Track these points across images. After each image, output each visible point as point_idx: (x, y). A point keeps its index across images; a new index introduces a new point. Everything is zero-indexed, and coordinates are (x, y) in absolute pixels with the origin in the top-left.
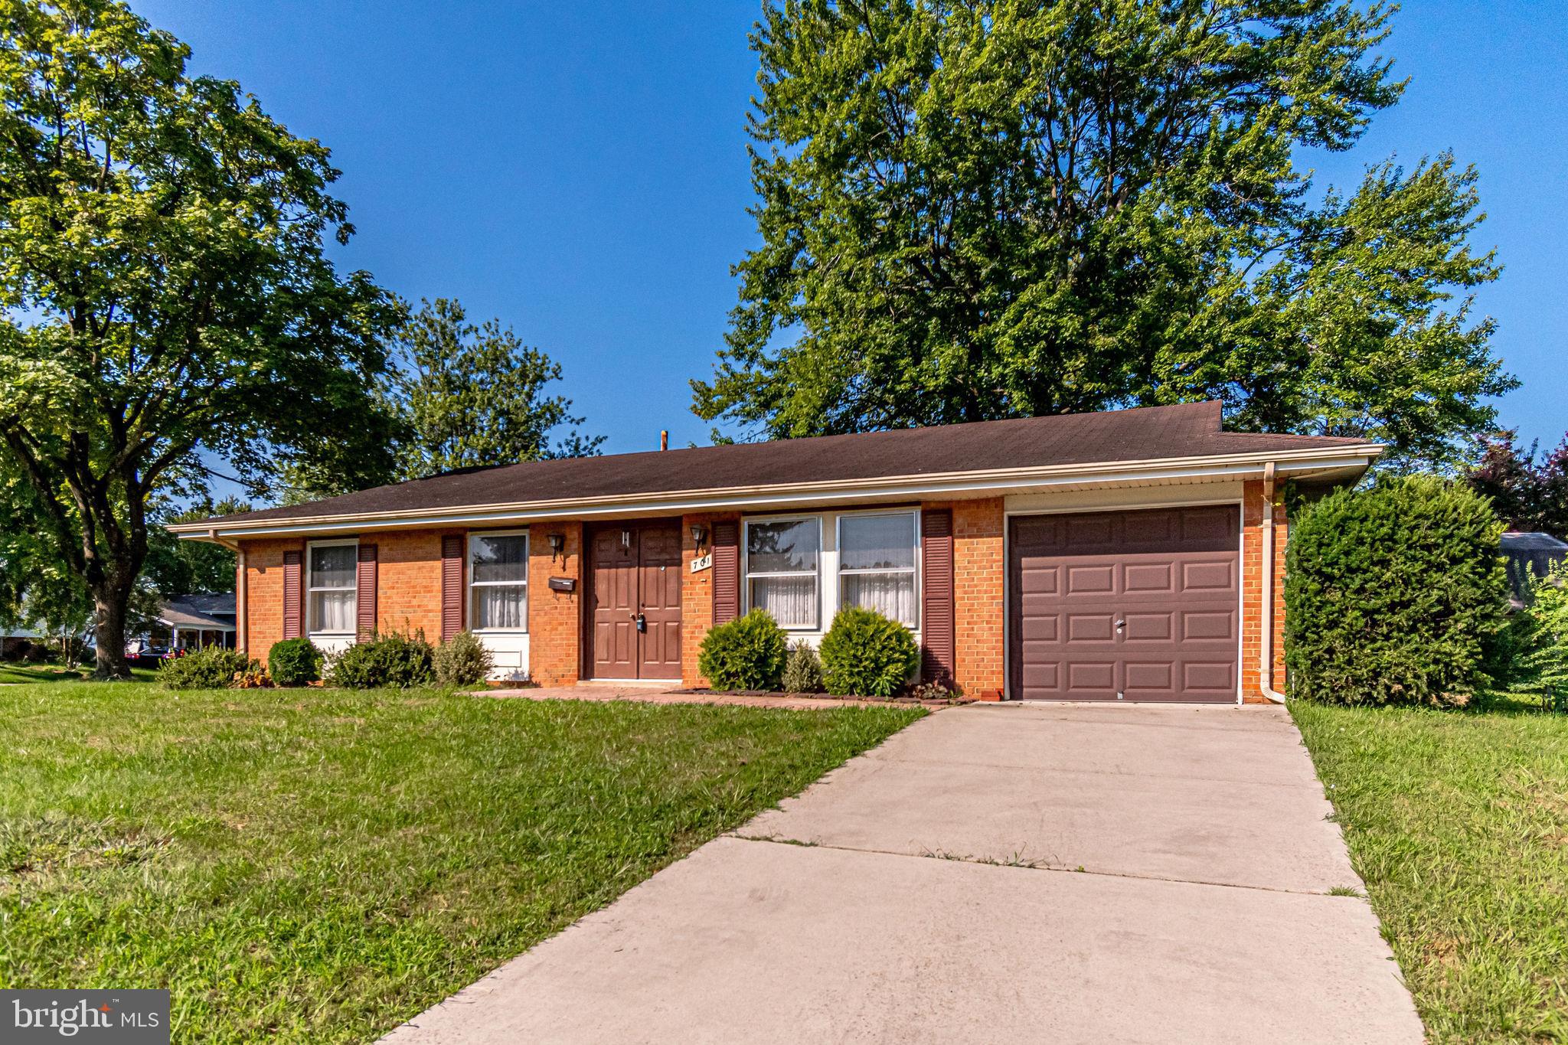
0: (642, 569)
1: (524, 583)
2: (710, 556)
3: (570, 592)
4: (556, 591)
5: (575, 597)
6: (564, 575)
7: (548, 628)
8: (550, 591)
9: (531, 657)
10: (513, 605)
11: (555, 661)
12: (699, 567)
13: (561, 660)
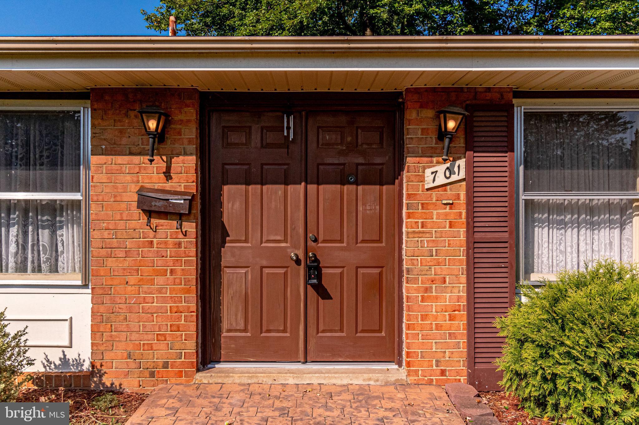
0: (312, 188)
1: (77, 196)
2: (462, 162)
3: (180, 217)
4: (150, 213)
5: (190, 227)
6: (168, 186)
7: (132, 279)
8: (136, 212)
9: (95, 331)
10: (45, 235)
11: (149, 338)
12: (441, 180)
13: (161, 337)
